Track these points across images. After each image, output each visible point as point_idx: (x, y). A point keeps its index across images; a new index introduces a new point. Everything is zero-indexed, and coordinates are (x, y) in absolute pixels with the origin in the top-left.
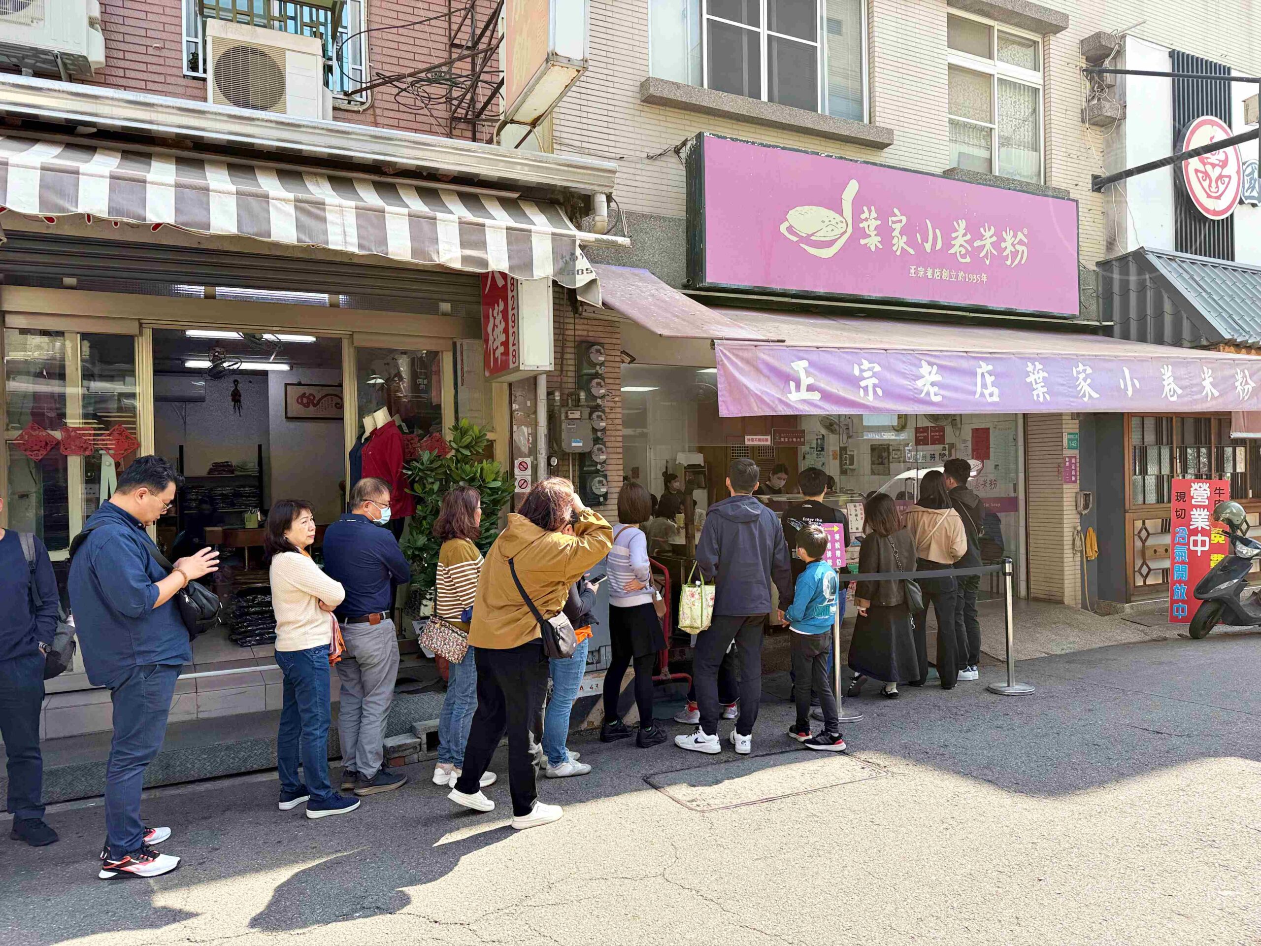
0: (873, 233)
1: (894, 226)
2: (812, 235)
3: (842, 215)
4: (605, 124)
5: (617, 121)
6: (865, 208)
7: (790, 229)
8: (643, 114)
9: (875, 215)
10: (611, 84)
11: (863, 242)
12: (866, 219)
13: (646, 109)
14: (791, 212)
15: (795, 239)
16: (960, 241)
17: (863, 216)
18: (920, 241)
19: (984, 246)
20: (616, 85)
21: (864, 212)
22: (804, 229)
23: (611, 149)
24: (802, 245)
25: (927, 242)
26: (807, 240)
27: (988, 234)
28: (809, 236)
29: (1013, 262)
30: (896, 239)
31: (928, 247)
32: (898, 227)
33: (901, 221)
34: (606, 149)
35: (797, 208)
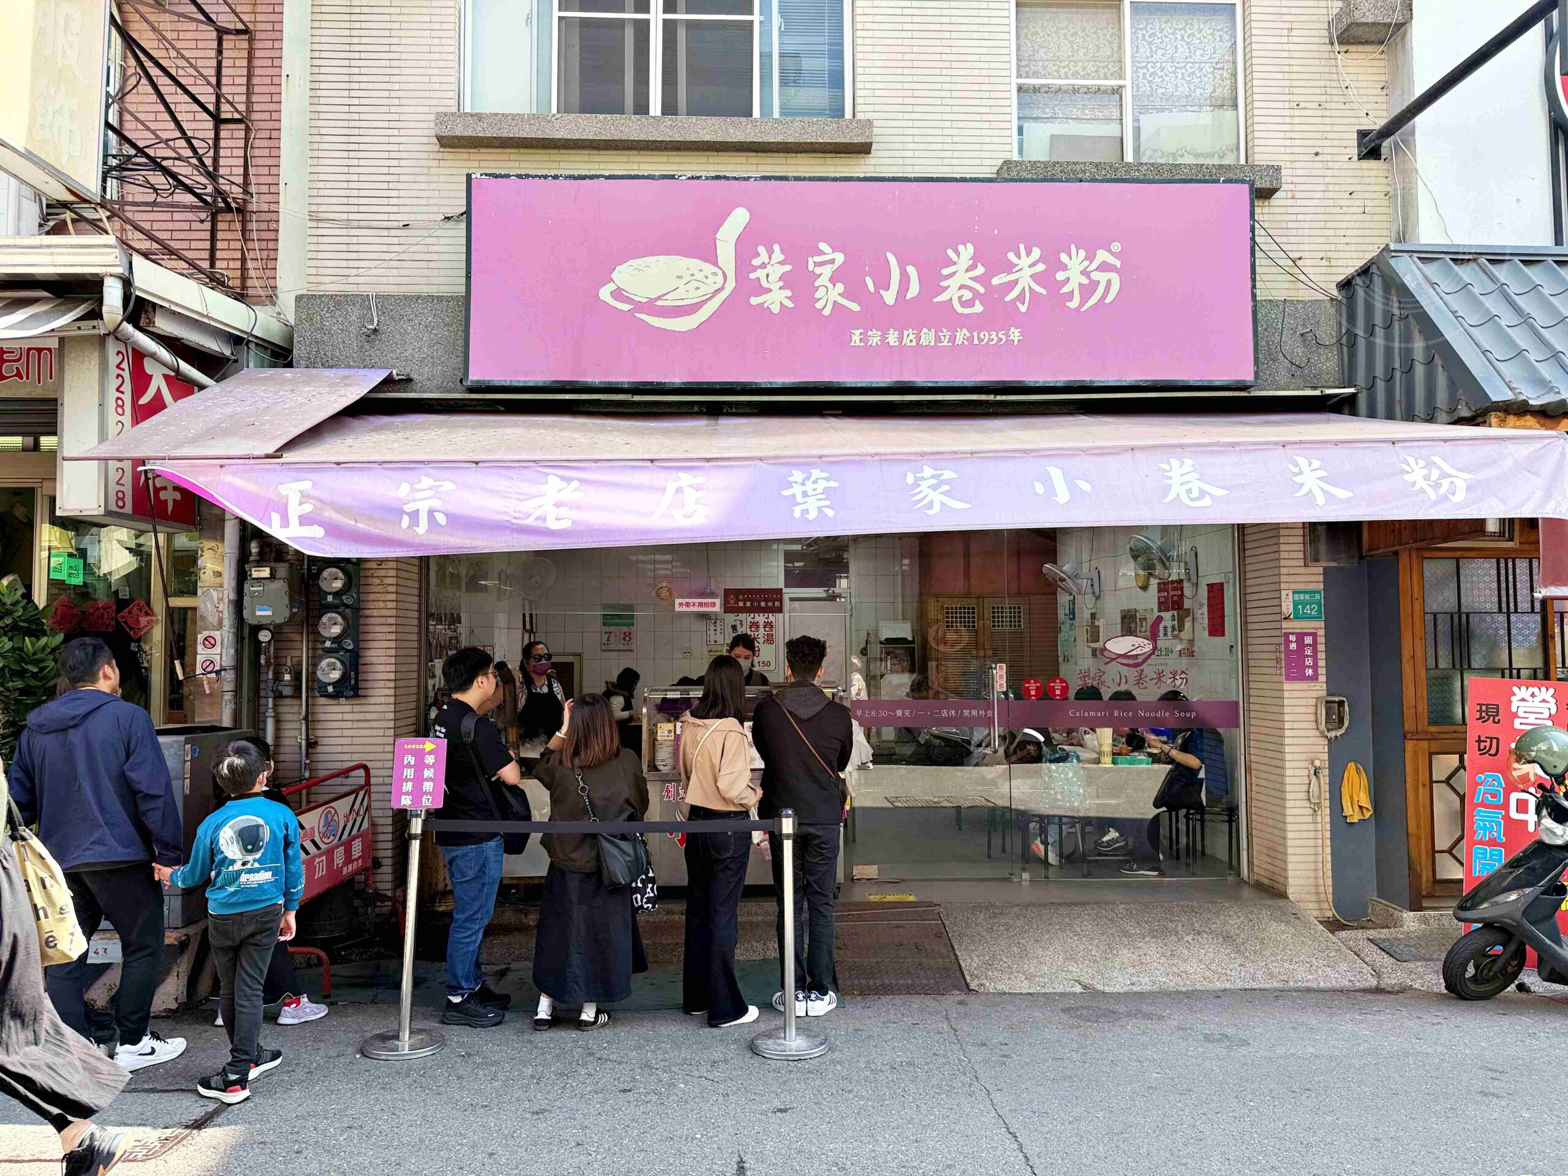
0: (775, 284)
1: (818, 270)
2: (659, 298)
3: (715, 263)
4: (385, 186)
5: (402, 178)
6: (761, 249)
7: (618, 294)
8: (442, 163)
9: (782, 257)
10: (396, 132)
11: (754, 301)
12: (763, 266)
13: (447, 156)
14: (618, 269)
15: (626, 307)
16: (962, 278)
17: (756, 262)
18: (871, 288)
19: (1016, 282)
20: (402, 132)
21: (758, 255)
22: (642, 291)
23: (392, 217)
24: (638, 315)
25: (887, 289)
26: (651, 307)
27: (1024, 261)
28: (652, 301)
29: (1082, 304)
30: (822, 291)
31: (889, 297)
32: (827, 271)
33: (832, 261)
34: (385, 217)
35: (631, 262)
